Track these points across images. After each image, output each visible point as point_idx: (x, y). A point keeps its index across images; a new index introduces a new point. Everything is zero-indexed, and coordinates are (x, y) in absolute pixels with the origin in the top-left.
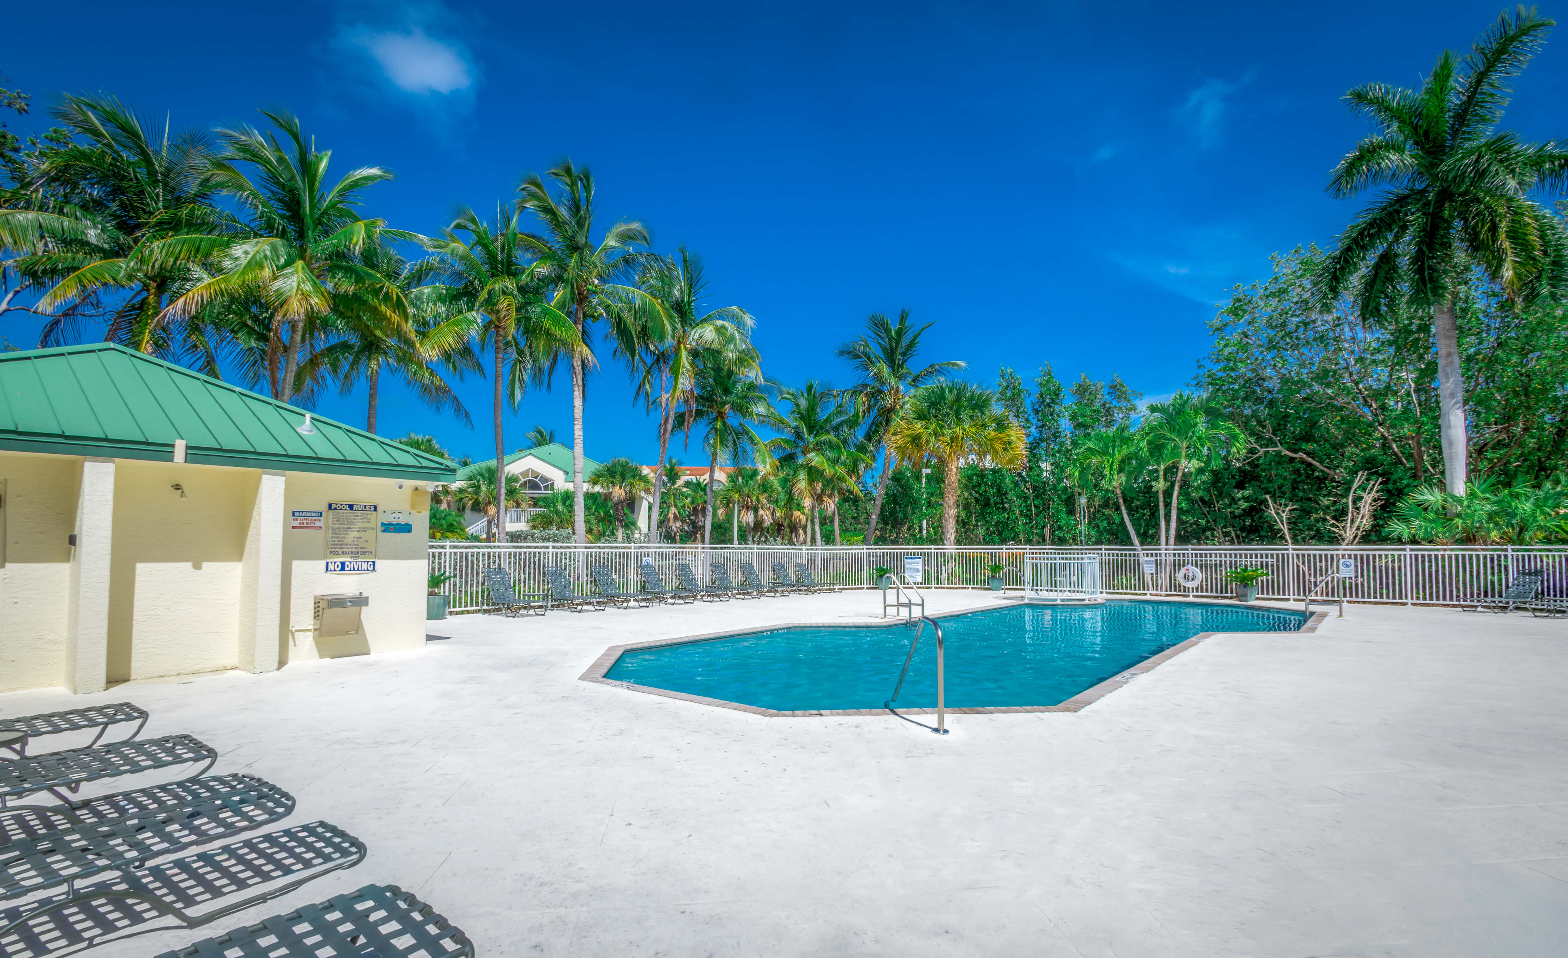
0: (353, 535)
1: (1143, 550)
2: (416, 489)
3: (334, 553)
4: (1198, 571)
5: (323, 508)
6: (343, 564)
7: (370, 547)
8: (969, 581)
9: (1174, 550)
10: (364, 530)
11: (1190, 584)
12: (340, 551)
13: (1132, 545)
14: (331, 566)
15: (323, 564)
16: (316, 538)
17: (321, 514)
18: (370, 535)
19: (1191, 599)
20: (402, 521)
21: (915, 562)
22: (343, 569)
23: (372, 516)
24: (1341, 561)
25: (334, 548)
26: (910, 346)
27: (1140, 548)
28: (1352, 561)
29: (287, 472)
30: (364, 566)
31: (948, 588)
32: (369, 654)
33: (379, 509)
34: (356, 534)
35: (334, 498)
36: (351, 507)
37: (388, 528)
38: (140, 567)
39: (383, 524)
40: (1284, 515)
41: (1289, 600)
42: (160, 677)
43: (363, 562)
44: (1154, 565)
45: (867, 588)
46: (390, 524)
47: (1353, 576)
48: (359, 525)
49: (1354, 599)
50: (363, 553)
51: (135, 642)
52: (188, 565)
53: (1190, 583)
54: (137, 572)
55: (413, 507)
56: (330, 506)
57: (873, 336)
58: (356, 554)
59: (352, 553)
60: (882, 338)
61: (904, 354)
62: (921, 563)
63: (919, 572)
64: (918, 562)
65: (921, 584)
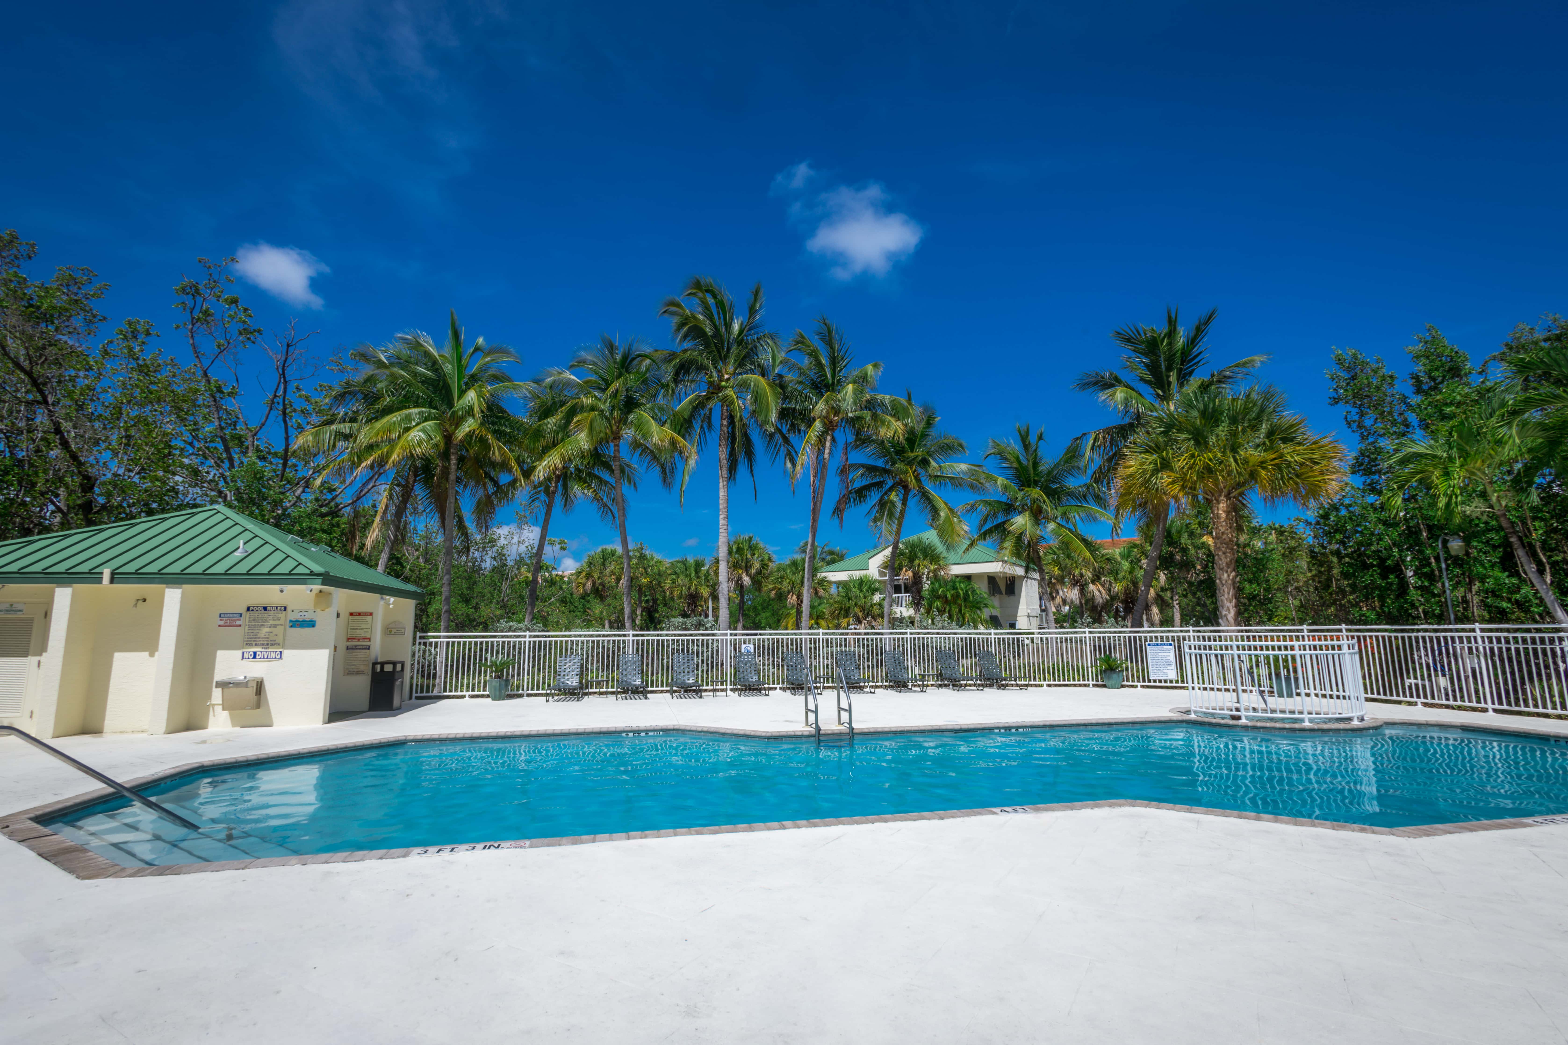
0: (265, 630)
2: (321, 591)
3: (249, 645)
5: (243, 610)
6: (255, 653)
7: (279, 640)
10: (275, 626)
12: (254, 643)
14: (246, 655)
15: (239, 653)
16: (237, 633)
17: (241, 615)
18: (279, 630)
20: (308, 617)
21: (1164, 651)
22: (255, 657)
23: (282, 615)
25: (250, 641)
29: (184, 586)
30: (273, 655)
32: (270, 725)
33: (289, 609)
34: (268, 630)
35: (251, 603)
36: (265, 609)
37: (296, 624)
38: (117, 656)
39: (291, 621)
42: (121, 732)
43: (272, 651)
45: (1095, 686)
46: (297, 621)
48: (271, 622)
50: (273, 645)
51: (108, 707)
52: (146, 654)
54: (114, 659)
55: (316, 605)
56: (248, 609)
58: (266, 646)
59: (263, 644)
62: (1172, 652)
63: (1170, 665)
64: (1169, 650)
65: (1177, 682)
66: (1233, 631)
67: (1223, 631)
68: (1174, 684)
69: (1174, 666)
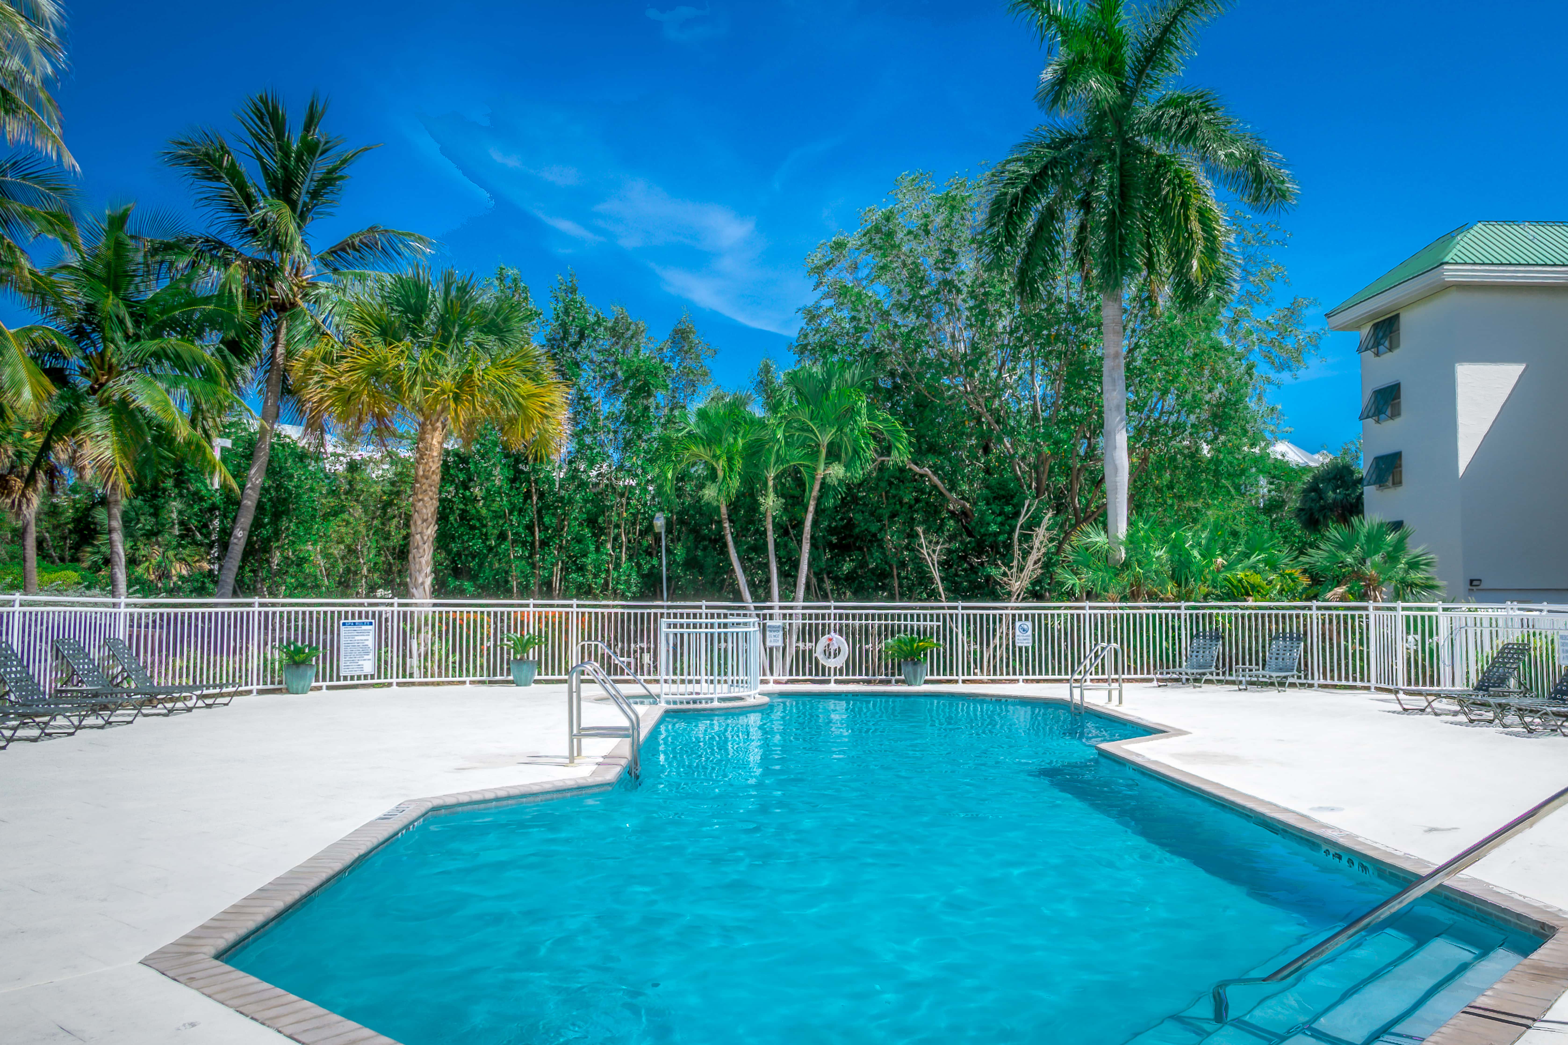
1: (756, 608)
4: (843, 640)
8: (461, 668)
9: (804, 608)
11: (832, 663)
13: (741, 600)
19: (832, 687)
21: (362, 633)
24: (1018, 624)
26: (328, 181)
27: (752, 605)
28: (1029, 624)
31: (421, 684)
40: (935, 557)
41: (957, 682)
44: (781, 633)
45: (261, 692)
47: (1030, 645)
49: (1031, 677)
53: (832, 660)
57: (251, 140)
60: (268, 150)
61: (315, 194)
62: (372, 633)
63: (367, 653)
64: (368, 631)
65: (372, 677)
66: (428, 605)
67: (416, 605)
68: (369, 681)
69: (371, 656)
